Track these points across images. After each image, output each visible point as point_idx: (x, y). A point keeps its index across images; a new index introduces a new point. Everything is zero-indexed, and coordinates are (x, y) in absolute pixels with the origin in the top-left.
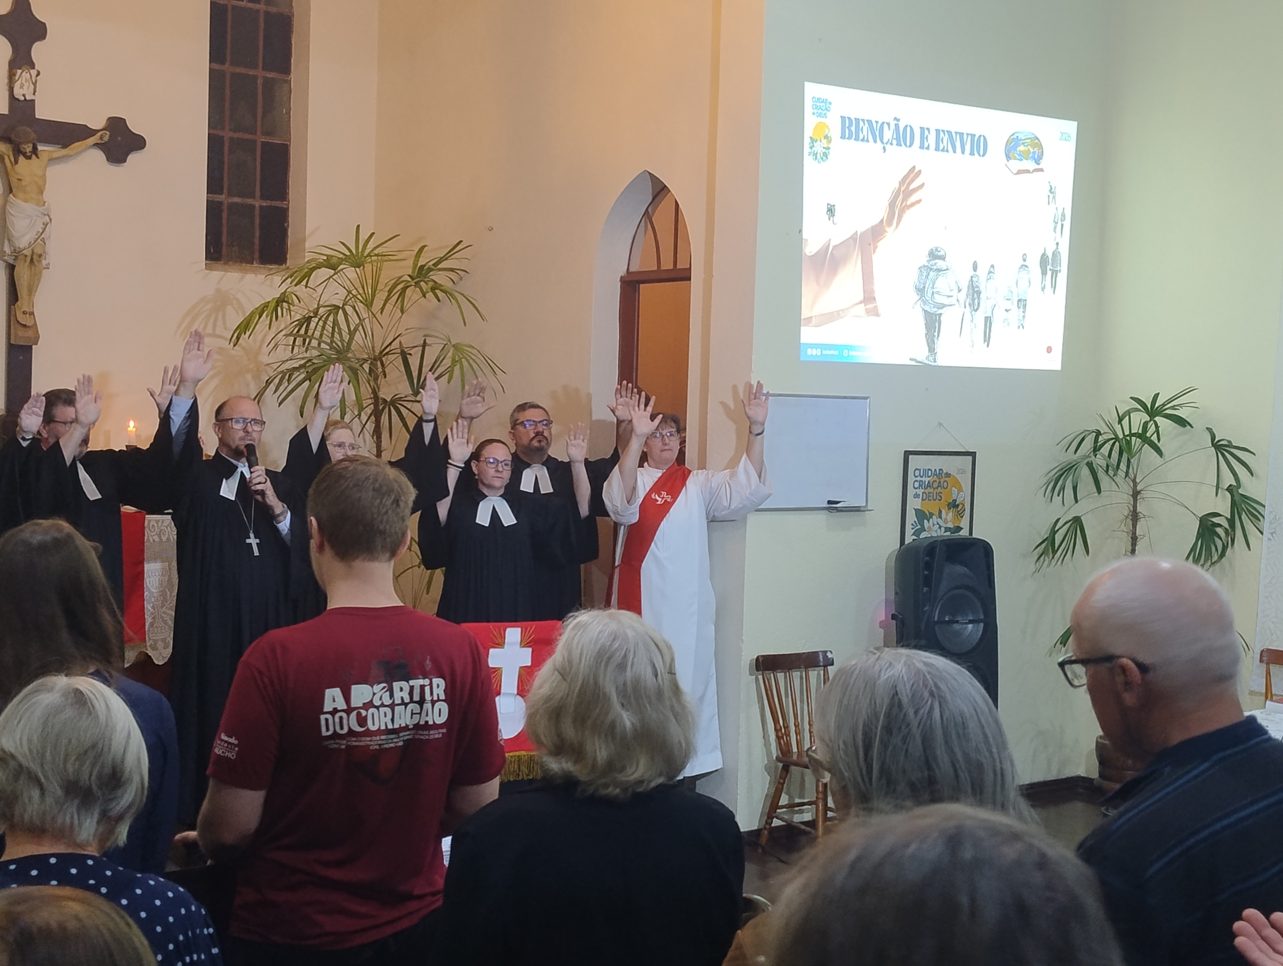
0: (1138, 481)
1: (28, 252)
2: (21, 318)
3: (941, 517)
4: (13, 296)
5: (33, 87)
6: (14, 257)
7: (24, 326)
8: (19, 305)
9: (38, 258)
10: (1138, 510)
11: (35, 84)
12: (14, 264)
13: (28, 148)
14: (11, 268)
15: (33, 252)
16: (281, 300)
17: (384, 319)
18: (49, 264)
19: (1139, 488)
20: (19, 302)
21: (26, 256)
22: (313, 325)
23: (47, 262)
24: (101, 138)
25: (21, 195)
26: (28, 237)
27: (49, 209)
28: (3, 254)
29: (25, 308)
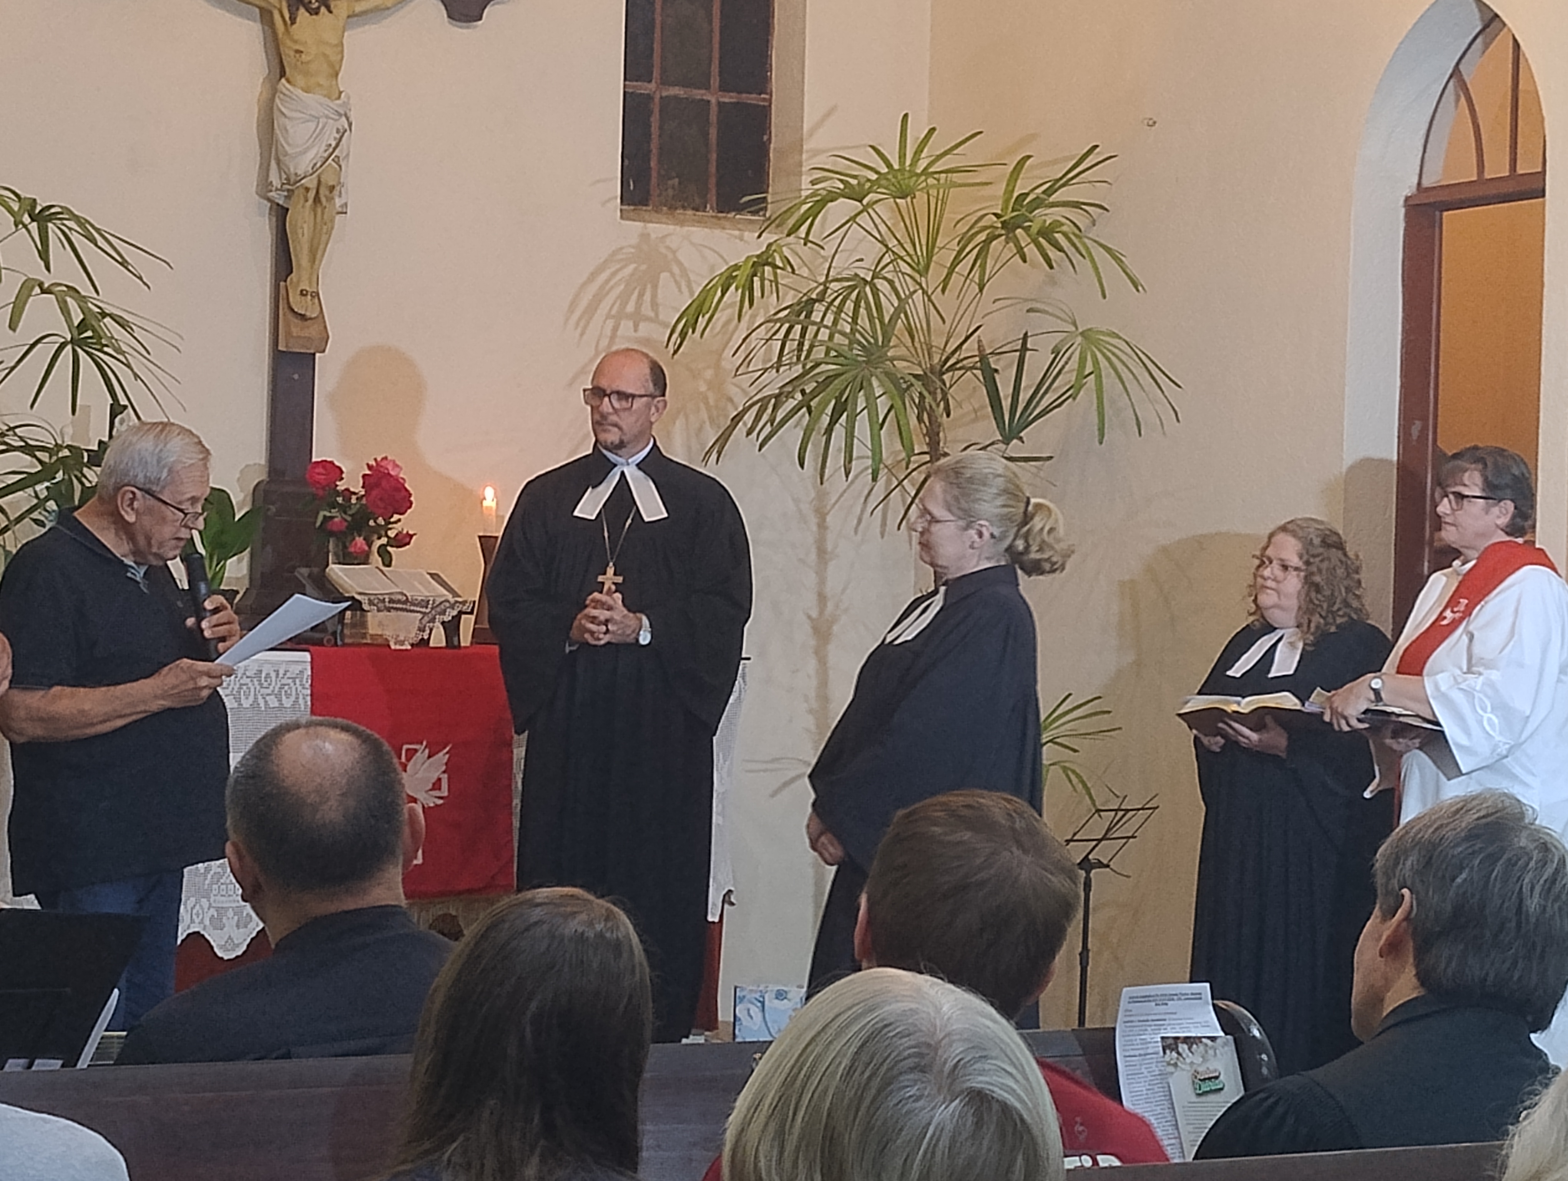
1: (310, 182)
2: (298, 304)
4: (284, 262)
6: (286, 193)
7: (303, 317)
8: (295, 280)
9: (327, 193)
12: (286, 206)
14: (281, 213)
15: (319, 182)
16: (760, 264)
18: (346, 204)
20: (293, 275)
21: (307, 189)
23: (343, 201)
25: (300, 80)
26: (311, 154)
27: (346, 104)
28: (264, 187)
29: (304, 286)
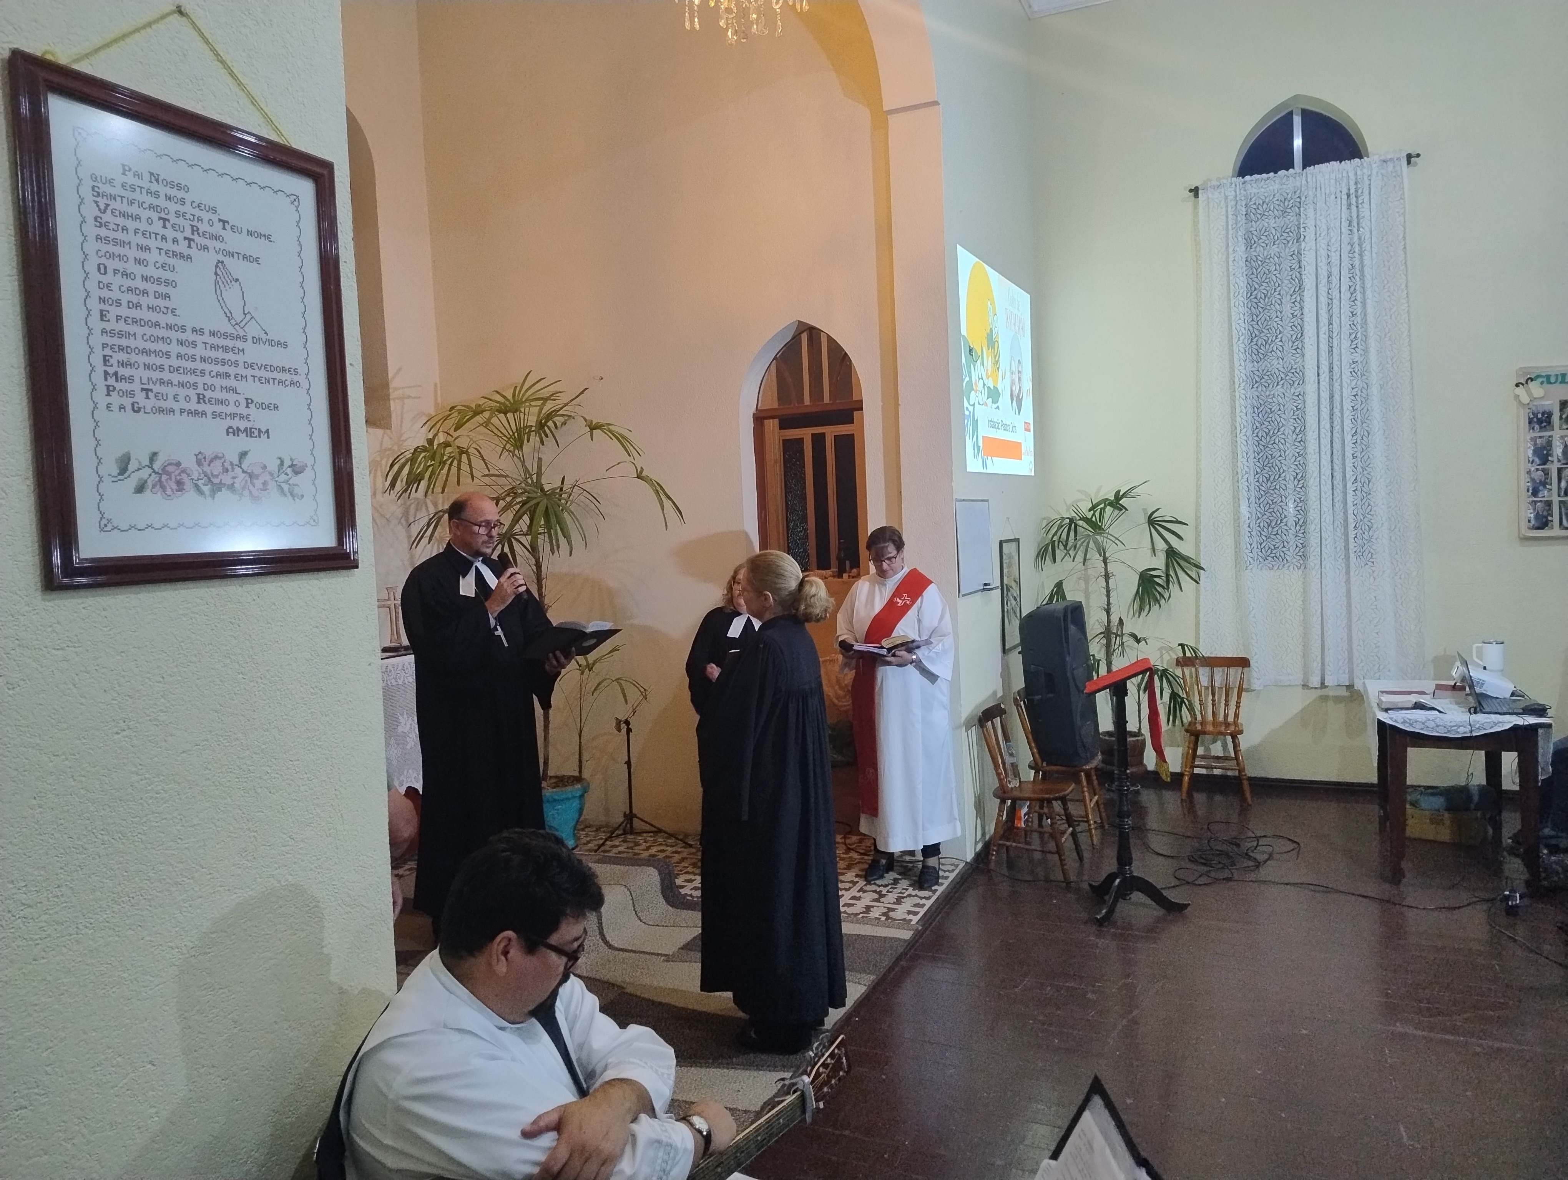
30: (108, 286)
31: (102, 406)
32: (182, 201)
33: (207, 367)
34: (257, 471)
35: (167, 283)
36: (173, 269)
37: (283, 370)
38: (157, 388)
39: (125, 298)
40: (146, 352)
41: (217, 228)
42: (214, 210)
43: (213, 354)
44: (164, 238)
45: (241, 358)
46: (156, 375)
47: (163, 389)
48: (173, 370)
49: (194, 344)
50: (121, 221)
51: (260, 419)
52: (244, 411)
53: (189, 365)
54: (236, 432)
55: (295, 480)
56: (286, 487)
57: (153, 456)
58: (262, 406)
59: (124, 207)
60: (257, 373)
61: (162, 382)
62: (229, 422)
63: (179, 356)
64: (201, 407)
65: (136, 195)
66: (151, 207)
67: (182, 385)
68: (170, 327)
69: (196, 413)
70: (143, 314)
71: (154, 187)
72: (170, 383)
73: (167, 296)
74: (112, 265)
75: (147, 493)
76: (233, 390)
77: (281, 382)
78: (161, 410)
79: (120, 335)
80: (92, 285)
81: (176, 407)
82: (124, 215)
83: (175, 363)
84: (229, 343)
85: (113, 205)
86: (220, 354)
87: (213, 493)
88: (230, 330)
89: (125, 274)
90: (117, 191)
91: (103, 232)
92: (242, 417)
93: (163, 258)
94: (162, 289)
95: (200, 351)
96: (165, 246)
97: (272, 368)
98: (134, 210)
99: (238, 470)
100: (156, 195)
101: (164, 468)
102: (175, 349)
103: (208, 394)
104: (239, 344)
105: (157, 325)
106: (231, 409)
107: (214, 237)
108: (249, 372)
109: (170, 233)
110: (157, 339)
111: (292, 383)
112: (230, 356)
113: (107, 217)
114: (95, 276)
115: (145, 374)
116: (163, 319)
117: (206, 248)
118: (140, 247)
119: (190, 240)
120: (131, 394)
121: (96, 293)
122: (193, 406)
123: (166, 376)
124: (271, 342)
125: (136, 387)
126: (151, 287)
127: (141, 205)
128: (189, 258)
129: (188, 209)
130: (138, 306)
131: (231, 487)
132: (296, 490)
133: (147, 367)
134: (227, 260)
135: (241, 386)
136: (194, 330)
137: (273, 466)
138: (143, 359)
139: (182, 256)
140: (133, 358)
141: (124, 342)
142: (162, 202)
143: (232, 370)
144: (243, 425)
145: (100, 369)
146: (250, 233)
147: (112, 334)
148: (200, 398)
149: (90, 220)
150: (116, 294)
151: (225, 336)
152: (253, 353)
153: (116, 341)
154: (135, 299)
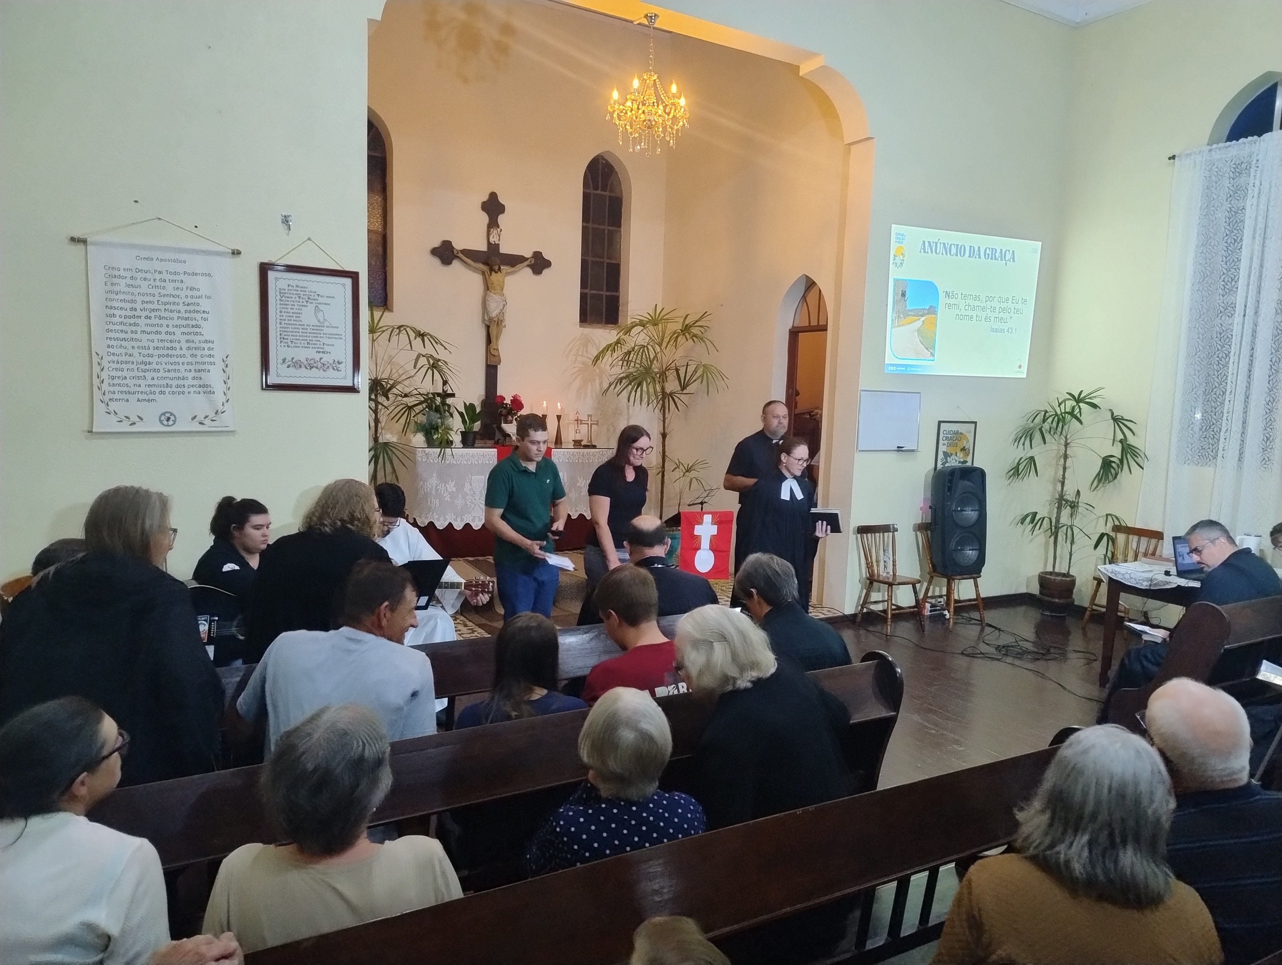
0: (1068, 437)
1: (496, 319)
2: (493, 352)
3: (956, 456)
4: (489, 341)
5: (498, 237)
6: (489, 321)
7: (494, 356)
8: (492, 346)
9: (500, 322)
10: (1068, 453)
11: (499, 236)
12: (489, 325)
13: (496, 268)
14: (488, 327)
15: (498, 319)
16: (618, 342)
17: (667, 352)
18: (505, 325)
19: (1068, 442)
20: (492, 344)
21: (495, 321)
22: (632, 355)
24: (530, 262)
25: (493, 291)
26: (496, 311)
27: (505, 298)
28: (483, 320)
29: (495, 347)
30: (282, 316)
31: (279, 346)
32: (305, 291)
33: (311, 335)
34: (325, 363)
35: (299, 313)
36: (301, 310)
37: (337, 335)
38: (295, 341)
39: (287, 319)
40: (293, 332)
41: (316, 297)
42: (315, 292)
43: (313, 331)
44: (299, 302)
45: (322, 332)
46: (294, 338)
47: (297, 341)
48: (300, 336)
49: (307, 329)
50: (287, 299)
51: (327, 348)
52: (322, 346)
53: (305, 335)
54: (319, 352)
55: (338, 366)
56: (335, 368)
57: (293, 359)
58: (328, 345)
59: (288, 295)
60: (327, 336)
61: (296, 339)
62: (317, 350)
63: (302, 332)
64: (308, 346)
65: (292, 292)
66: (296, 294)
67: (302, 340)
68: (299, 325)
69: (307, 347)
70: (292, 322)
71: (297, 289)
72: (299, 340)
73: (300, 317)
74: (283, 310)
75: (291, 368)
76: (319, 341)
77: (335, 338)
78: (296, 347)
79: (285, 328)
80: (278, 316)
81: (301, 346)
82: (288, 297)
83: (301, 334)
84: (318, 328)
85: (286, 295)
86: (315, 331)
87: (311, 369)
88: (318, 324)
89: (287, 312)
90: (286, 291)
91: (282, 302)
92: (321, 348)
93: (299, 307)
94: (298, 315)
95: (309, 331)
96: (299, 304)
97: (333, 334)
98: (291, 296)
99: (319, 363)
100: (298, 291)
101: (296, 362)
102: (301, 331)
103: (311, 342)
104: (321, 328)
105: (296, 325)
106: (318, 346)
107: (315, 300)
108: (325, 336)
109: (301, 300)
110: (296, 328)
111: (340, 338)
112: (319, 332)
113: (283, 298)
114: (279, 314)
115: (292, 338)
116: (298, 323)
117: (312, 303)
118: (292, 305)
119: (307, 301)
120: (288, 343)
121: (279, 318)
122: (306, 345)
123: (298, 338)
124: (333, 327)
125: (289, 341)
126: (294, 315)
127: (293, 294)
128: (307, 306)
129: (307, 293)
130: (291, 320)
131: (317, 368)
132: (339, 369)
133: (292, 336)
134: (319, 306)
135: (321, 339)
136: (307, 325)
137: (332, 362)
138: (291, 334)
139: (304, 306)
140: (288, 333)
141: (286, 330)
142: (299, 292)
143: (319, 336)
144: (321, 350)
145: (279, 336)
146: (327, 297)
147: (283, 328)
148: (308, 343)
149: (278, 300)
150: (284, 318)
151: (317, 326)
152: (326, 330)
153: (284, 329)
154: (289, 318)
